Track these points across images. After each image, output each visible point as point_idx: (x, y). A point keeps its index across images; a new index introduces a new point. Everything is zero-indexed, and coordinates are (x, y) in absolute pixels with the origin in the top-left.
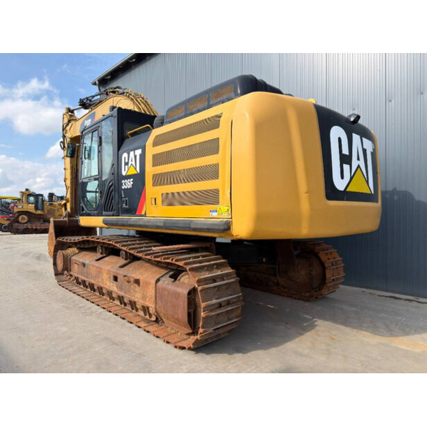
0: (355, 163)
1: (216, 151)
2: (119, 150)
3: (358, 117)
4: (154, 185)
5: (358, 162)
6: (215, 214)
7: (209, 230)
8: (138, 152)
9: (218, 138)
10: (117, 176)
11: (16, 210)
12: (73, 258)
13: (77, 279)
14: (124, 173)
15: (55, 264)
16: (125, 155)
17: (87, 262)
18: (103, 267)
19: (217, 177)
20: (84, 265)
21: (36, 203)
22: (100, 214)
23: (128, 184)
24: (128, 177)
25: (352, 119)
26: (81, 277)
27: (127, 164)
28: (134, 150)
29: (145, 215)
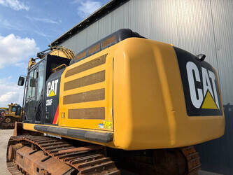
0: (205, 88)
1: (103, 79)
2: (46, 80)
3: (204, 56)
4: (64, 104)
5: (207, 87)
6: (102, 127)
7: (96, 140)
8: (57, 81)
9: (104, 71)
10: (44, 98)
11: (5, 115)
12: (17, 151)
13: (18, 166)
14: (48, 95)
15: (7, 154)
16: (49, 83)
17: (24, 155)
18: (32, 160)
19: (103, 98)
20: (22, 157)
21: (17, 111)
22: (33, 123)
23: (49, 103)
24: (50, 98)
25: (200, 58)
26: (20, 166)
27: (50, 89)
28: (54, 80)
29: (57, 125)
